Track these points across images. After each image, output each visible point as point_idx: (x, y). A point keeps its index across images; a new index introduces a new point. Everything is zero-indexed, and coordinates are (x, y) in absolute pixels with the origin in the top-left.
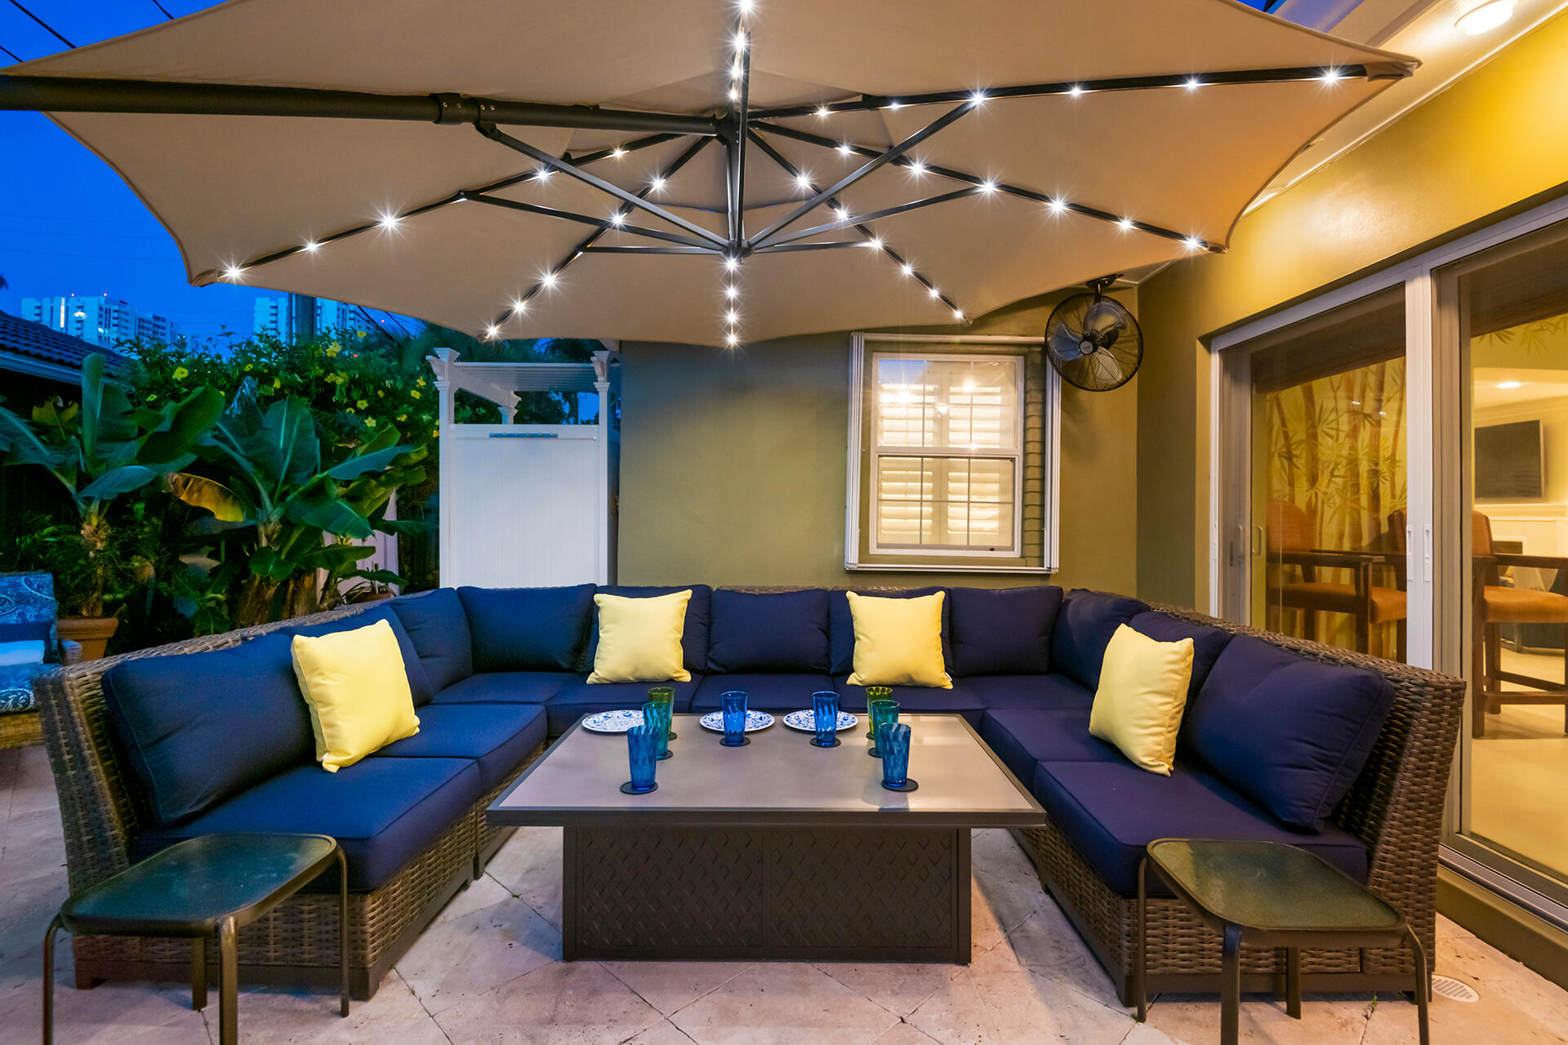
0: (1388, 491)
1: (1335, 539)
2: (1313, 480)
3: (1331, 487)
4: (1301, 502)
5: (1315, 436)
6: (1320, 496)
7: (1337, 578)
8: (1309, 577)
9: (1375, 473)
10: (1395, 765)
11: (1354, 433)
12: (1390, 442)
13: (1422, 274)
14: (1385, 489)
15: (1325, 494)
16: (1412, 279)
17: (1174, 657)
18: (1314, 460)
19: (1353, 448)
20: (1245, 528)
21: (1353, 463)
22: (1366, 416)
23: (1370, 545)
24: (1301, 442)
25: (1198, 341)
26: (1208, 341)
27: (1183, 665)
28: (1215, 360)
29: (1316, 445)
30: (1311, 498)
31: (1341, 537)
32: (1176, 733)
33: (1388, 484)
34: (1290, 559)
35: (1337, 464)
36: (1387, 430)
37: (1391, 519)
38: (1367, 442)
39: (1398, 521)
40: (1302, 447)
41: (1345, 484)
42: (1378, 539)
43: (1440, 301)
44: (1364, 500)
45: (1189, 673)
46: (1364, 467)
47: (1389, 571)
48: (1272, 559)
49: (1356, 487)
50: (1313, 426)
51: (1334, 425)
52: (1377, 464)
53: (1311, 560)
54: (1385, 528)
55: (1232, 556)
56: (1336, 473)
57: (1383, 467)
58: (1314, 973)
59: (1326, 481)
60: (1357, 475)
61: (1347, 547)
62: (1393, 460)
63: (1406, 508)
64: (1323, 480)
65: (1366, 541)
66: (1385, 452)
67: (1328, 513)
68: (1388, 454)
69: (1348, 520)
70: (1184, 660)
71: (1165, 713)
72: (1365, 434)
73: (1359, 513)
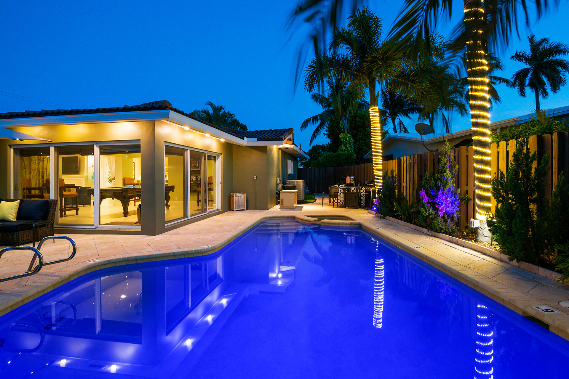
0: (46, 175)
1: (35, 185)
2: (30, 173)
3: (34, 174)
4: (28, 177)
5: (31, 164)
6: (32, 176)
7: (35, 192)
8: (30, 192)
9: (43, 171)
10: (49, 210)
11: (39, 163)
12: (46, 166)
13: (52, 146)
14: (45, 175)
15: (33, 176)
16: (51, 147)
17: (17, 203)
18: (30, 169)
19: (39, 167)
20: (19, 183)
21: (39, 170)
22: (41, 160)
23: (42, 186)
24: (27, 165)
25: (8, 146)
26: (10, 146)
27: (18, 204)
28: (12, 150)
29: (31, 166)
30: (30, 177)
31: (36, 184)
32: (16, 215)
33: (45, 174)
34: (27, 189)
35: (35, 170)
36: (45, 163)
37: (46, 180)
38: (41, 165)
39: (48, 181)
40: (28, 166)
41: (37, 174)
42: (43, 184)
43: (55, 150)
44: (41, 177)
45: (19, 205)
46: (41, 170)
47: (46, 191)
48: (24, 189)
49: (39, 175)
50: (30, 162)
51: (35, 162)
52: (43, 170)
53: (30, 189)
54: (45, 182)
55: (15, 189)
56: (35, 171)
57: (44, 170)
58: (40, 237)
59: (33, 173)
60: (39, 172)
61: (37, 186)
62: (46, 169)
63: (50, 178)
64: (32, 173)
65: (41, 185)
66: (45, 167)
67: (33, 180)
68: (46, 167)
69: (37, 181)
70: (18, 203)
71: (15, 212)
72: (41, 164)
73: (40, 179)
